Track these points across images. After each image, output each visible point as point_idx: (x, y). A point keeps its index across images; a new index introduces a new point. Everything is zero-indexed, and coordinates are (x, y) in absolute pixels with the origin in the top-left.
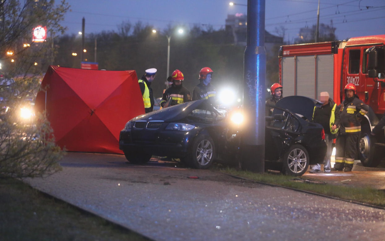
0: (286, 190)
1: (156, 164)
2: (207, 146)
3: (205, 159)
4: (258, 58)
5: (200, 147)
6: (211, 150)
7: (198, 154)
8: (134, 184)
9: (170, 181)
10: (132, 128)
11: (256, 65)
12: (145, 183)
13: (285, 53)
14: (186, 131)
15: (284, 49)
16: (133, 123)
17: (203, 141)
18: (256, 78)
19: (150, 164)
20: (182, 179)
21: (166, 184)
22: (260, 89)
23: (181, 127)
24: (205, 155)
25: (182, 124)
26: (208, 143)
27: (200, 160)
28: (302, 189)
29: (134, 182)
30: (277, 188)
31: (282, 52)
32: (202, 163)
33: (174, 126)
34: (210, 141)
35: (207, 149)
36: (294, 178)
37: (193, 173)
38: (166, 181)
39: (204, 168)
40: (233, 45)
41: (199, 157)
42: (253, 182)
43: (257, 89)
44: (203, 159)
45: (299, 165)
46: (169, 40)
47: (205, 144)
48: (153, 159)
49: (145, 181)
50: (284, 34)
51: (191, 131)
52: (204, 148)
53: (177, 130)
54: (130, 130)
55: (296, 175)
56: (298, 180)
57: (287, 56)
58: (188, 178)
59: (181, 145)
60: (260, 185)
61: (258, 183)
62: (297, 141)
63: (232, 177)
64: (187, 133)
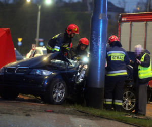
0: (118, 123)
1: (23, 100)
2: (61, 87)
3: (59, 97)
4: (101, 22)
5: (55, 88)
6: (64, 90)
7: (54, 93)
8: (3, 115)
9: (30, 113)
10: (5, 72)
11: (100, 28)
12: (12, 114)
13: (123, 19)
14: (45, 76)
15: (122, 16)
16: (5, 68)
17: (58, 83)
18: (99, 38)
19: (17, 100)
20: (40, 112)
21: (28, 115)
22: (102, 46)
23: (42, 72)
24: (59, 94)
25: (42, 70)
26: (62, 85)
27: (55, 98)
28: (130, 123)
29: (4, 113)
30: (111, 121)
31: (121, 19)
32: (57, 100)
33: (36, 71)
34: (63, 84)
35: (61, 89)
36: (125, 114)
37: (49, 107)
38: (28, 113)
39: (58, 104)
40: (86, 12)
41: (54, 96)
42: (94, 116)
43: (100, 46)
44: (57, 97)
45: (130, 103)
46: (39, 7)
47: (59, 86)
48: (20, 96)
49: (11, 113)
50: (125, 6)
51: (49, 76)
52: (58, 89)
53: (38, 75)
54: (3, 74)
55: (127, 111)
56: (128, 115)
57: (124, 22)
58: (45, 111)
59: (41, 86)
60: (99, 118)
61: (97, 116)
62: (129, 85)
63: (79, 111)
64: (46, 77)
